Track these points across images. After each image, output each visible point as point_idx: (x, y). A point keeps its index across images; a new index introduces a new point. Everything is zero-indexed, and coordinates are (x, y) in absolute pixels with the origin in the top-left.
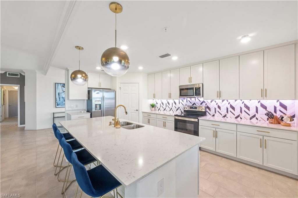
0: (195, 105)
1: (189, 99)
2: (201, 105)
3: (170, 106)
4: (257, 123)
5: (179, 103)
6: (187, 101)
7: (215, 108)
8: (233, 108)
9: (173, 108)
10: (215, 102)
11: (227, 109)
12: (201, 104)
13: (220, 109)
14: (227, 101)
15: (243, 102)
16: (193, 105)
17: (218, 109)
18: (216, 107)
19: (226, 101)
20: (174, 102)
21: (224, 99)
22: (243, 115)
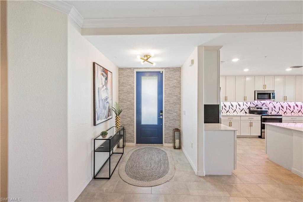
0: (257, 106)
3: (234, 108)
4: (294, 115)
5: (244, 105)
6: (251, 103)
8: (282, 107)
9: (238, 110)
10: (272, 103)
11: (279, 108)
12: (262, 105)
13: (275, 108)
14: (279, 103)
15: (288, 104)
17: (274, 108)
18: (273, 107)
19: (279, 102)
20: (238, 104)
21: (277, 102)
22: (288, 110)
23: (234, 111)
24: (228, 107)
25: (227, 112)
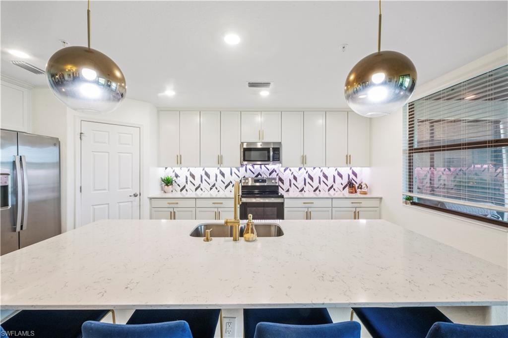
0: (259, 176)
1: (249, 167)
2: (271, 177)
3: (212, 181)
4: (334, 194)
5: (231, 174)
6: (246, 171)
7: (290, 180)
8: (311, 178)
9: (219, 184)
10: (290, 170)
11: (305, 180)
12: (270, 174)
13: (296, 181)
14: (305, 169)
15: (322, 171)
16: (257, 176)
17: (293, 181)
18: (292, 177)
19: (303, 168)
20: (221, 172)
22: (323, 185)
23: (210, 187)
24: (198, 178)
25: (196, 189)
